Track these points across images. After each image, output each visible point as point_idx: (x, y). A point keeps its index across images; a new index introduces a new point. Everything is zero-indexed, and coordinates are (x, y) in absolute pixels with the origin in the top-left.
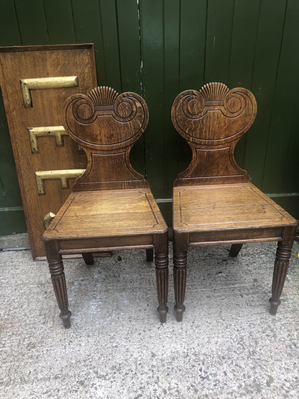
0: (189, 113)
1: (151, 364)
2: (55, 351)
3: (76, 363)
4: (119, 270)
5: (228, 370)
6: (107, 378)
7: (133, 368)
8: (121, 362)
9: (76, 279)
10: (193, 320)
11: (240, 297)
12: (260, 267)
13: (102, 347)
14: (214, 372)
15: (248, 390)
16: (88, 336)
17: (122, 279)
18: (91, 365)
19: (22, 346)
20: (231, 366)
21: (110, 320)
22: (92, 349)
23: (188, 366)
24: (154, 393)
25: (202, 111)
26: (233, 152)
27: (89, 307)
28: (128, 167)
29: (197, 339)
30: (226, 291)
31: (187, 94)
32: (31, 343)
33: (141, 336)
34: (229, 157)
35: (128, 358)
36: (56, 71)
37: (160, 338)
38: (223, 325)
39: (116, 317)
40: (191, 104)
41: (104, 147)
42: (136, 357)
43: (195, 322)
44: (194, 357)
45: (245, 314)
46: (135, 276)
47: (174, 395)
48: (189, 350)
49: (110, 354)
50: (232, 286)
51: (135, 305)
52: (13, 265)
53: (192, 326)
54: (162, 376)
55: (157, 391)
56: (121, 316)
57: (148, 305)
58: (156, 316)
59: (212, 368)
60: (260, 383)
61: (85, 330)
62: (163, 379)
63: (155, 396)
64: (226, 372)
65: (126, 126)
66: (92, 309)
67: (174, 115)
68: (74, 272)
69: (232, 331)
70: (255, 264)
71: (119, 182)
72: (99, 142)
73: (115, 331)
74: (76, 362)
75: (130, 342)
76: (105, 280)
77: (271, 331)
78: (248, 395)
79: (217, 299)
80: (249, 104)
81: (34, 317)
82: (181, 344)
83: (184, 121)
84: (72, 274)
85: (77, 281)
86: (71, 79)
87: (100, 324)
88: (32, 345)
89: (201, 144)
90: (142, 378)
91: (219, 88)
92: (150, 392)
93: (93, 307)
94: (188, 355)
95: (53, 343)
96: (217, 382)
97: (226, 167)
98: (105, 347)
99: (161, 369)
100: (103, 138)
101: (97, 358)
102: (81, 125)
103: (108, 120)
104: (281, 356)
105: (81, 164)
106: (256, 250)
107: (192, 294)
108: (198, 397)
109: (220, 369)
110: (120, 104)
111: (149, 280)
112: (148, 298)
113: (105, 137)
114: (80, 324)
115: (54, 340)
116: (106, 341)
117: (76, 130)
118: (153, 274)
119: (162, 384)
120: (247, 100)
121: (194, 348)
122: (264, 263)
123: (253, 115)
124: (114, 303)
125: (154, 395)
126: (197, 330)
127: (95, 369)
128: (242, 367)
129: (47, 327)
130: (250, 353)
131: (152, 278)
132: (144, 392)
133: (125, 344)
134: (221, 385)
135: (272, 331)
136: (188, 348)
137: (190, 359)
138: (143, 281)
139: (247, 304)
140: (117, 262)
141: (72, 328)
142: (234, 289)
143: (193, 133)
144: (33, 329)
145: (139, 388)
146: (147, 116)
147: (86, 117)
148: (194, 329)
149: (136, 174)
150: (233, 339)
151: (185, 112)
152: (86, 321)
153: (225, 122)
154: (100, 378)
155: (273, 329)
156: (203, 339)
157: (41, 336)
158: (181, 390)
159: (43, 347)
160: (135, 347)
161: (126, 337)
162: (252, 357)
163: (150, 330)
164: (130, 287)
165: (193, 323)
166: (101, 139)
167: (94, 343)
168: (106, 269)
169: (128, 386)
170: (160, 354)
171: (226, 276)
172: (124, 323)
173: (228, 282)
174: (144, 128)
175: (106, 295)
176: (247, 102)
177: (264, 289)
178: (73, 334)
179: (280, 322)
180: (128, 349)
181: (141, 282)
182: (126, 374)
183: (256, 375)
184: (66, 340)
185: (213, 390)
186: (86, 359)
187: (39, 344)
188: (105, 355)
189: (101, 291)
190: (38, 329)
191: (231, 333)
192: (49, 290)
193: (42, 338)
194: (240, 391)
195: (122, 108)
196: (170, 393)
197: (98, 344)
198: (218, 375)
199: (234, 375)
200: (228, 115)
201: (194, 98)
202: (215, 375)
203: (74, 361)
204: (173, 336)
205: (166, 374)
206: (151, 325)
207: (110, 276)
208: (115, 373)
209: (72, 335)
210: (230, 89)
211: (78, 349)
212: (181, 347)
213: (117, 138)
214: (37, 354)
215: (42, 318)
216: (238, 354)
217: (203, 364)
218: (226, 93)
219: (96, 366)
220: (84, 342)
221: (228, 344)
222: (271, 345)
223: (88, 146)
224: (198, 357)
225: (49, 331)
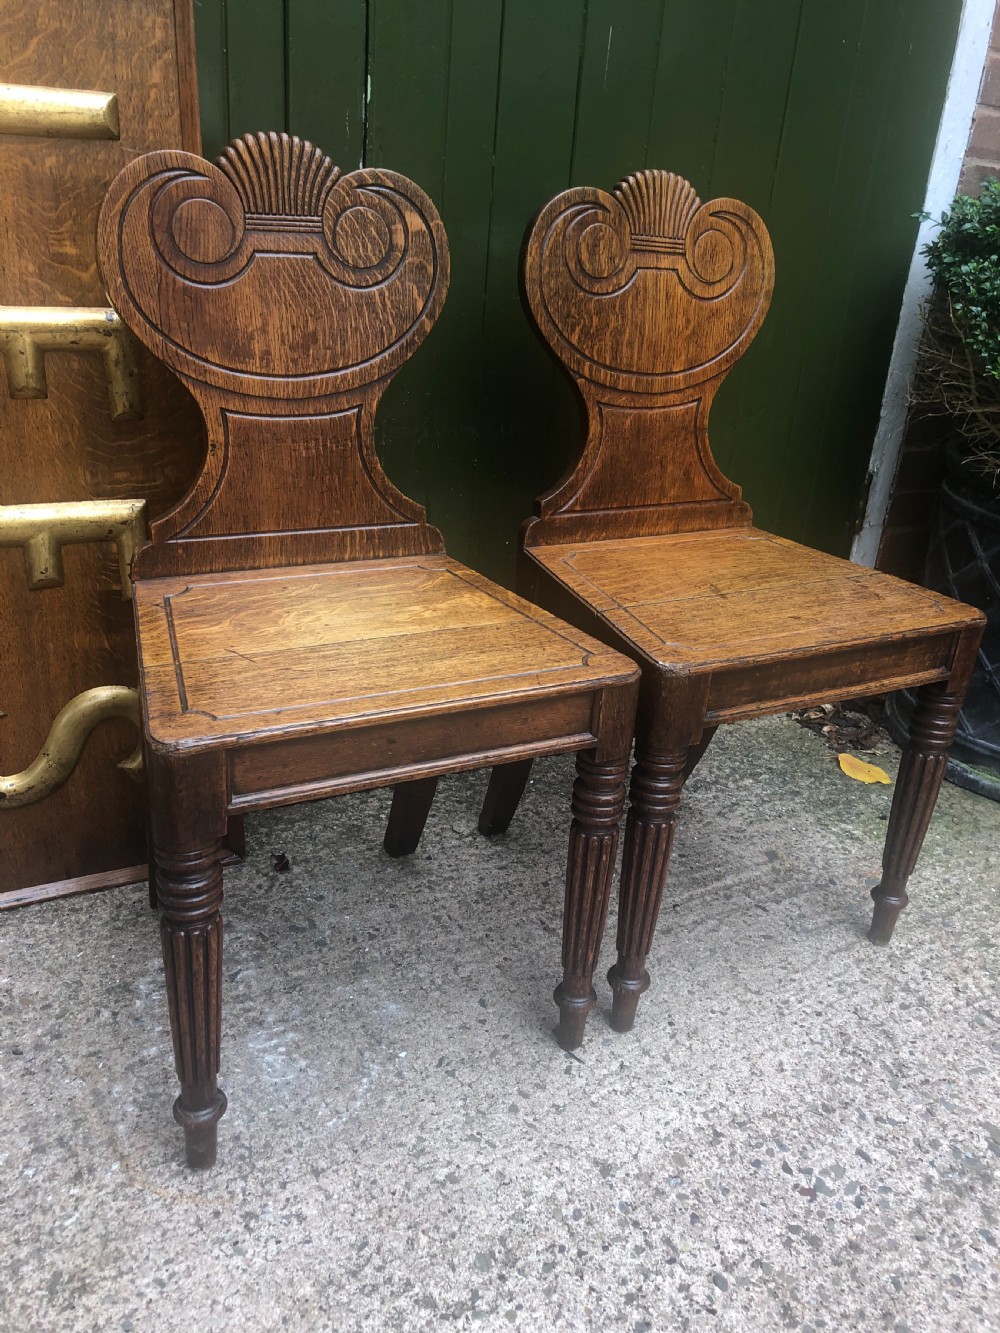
0: (583, 270)
1: (616, 1202)
2: (199, 1274)
3: (320, 1293)
4: (299, 903)
5: (864, 1142)
6: (485, 1307)
7: (561, 1236)
8: (502, 1229)
9: (134, 968)
10: (666, 1015)
11: (759, 911)
12: (760, 814)
13: (397, 1196)
14: (830, 1162)
15: (955, 1186)
16: (317, 1173)
17: (328, 932)
18: (389, 1281)
19: (19, 1301)
20: (865, 1128)
21: (368, 1090)
22: (359, 1216)
23: (740, 1171)
24: (686, 1298)
25: (622, 269)
26: (706, 422)
27: (252, 1060)
28: (368, 469)
29: (717, 1072)
30: (704, 901)
31: (578, 199)
32: (58, 1275)
33: (521, 1114)
34: (696, 438)
35: (520, 1204)
36: (18, 60)
37: (593, 1104)
38: (764, 1008)
39: (387, 1072)
40: (590, 242)
41: (279, 384)
42: (549, 1195)
43: (676, 1018)
44: (740, 1136)
45: (809, 961)
46: (376, 914)
47: (753, 1280)
48: (710, 1115)
49: (444, 1214)
50: (717, 884)
51: (434, 1012)
53: (673, 1036)
54: (678, 1229)
55: (693, 1289)
56: (405, 1063)
57: (482, 1003)
58: (535, 1035)
59: (817, 1152)
60: (973, 1155)
61: (290, 1151)
62: (690, 1242)
63: (696, 1307)
64: (864, 1149)
65: (367, 304)
66: (270, 1065)
67: (535, 275)
68: (112, 945)
69: (804, 1020)
70: (741, 810)
71: (333, 534)
72: (256, 364)
73: (413, 1123)
74: (319, 1288)
75: (494, 1146)
76: (262, 948)
77: (903, 990)
78: (967, 1202)
79: (696, 932)
80: (753, 256)
81: (12, 1167)
82: (676, 1104)
83: (566, 299)
84: (103, 953)
85: (143, 974)
86: (88, 104)
87: (338, 1112)
88: (71, 1280)
89: (615, 389)
90: (613, 1260)
91: (674, 191)
92: (672, 1301)
93: (269, 1058)
94: (717, 1134)
95: (173, 1247)
96: (858, 1191)
97: (687, 473)
98: (411, 1195)
99: (658, 1206)
100: (276, 349)
101: (401, 1247)
102: (186, 289)
103: (296, 275)
104: (977, 1056)
105: (120, 476)
106: (719, 769)
108: (831, 1257)
109: (842, 1148)
110: (348, 212)
111: (438, 919)
112: (469, 979)
113: (283, 341)
114: (252, 1137)
115: (169, 1234)
116: (401, 1168)
117: (163, 306)
118: (438, 895)
119: (695, 1256)
120: (749, 243)
121: (721, 1105)
122: (764, 801)
123: (762, 295)
124: (350, 1026)
125: (691, 1305)
126: (697, 1045)
127: (417, 1290)
128: (897, 1120)
129: (99, 1188)
130: (891, 1072)
131: (444, 907)
132: (651, 1310)
133: (481, 1159)
134: (877, 1197)
135: (906, 989)
136: (703, 1110)
137: (732, 1145)
138: (417, 925)
139: (793, 928)
140: (273, 879)
141: (223, 1164)
142: (728, 892)
143: (592, 347)
144: (38, 1218)
145: (623, 1300)
146: (443, 270)
147: (206, 254)
148: (687, 1044)
149: (397, 498)
150: (821, 1044)
151: (572, 265)
152: (270, 1120)
153: (686, 312)
154: (456, 1318)
155: (907, 984)
156: (733, 1066)
157: (93, 1232)
158: (768, 1258)
159: (130, 1276)
160: (525, 1159)
161: (469, 1132)
162: (904, 1082)
163: (541, 1087)
164: (377, 954)
165: (671, 1024)
166: (268, 353)
167: (357, 1193)
169: (582, 1309)
170: (626, 1158)
171: (681, 856)
172: (430, 1084)
173: (697, 875)
174: (431, 316)
175: (297, 1002)
176: (749, 250)
177: (813, 877)
178: (242, 1184)
179: (912, 961)
180: (501, 1174)
181: (409, 928)
182: (549, 1267)
183: (950, 1133)
184: (225, 1217)
185: (860, 1220)
186: (358, 1266)
187: (102, 1270)
188: (427, 1225)
189: (269, 993)
190: (63, 1208)
191: (801, 1026)
192: (26, 1040)
193: (105, 1239)
194: (937, 1197)
195: (354, 231)
196: (737, 1278)
197: (375, 1192)
198: (847, 1167)
199: (891, 1152)
200: (697, 291)
201: (600, 217)
202: (839, 1171)
203: (307, 1290)
204: (634, 1085)
205: (687, 1216)
206: (533, 1066)
207: (274, 931)
208: (502, 1278)
209: (244, 1191)
210: (703, 202)
211: (300, 1237)
212: (680, 1112)
213: (329, 348)
214: (117, 1312)
215: (52, 1158)
216: (861, 1084)
217: (782, 1147)
218: (691, 213)
219: (412, 1277)
220: (311, 1201)
221: (816, 1061)
222: (930, 1032)
223: (210, 379)
224: (750, 1128)
225: (120, 1204)
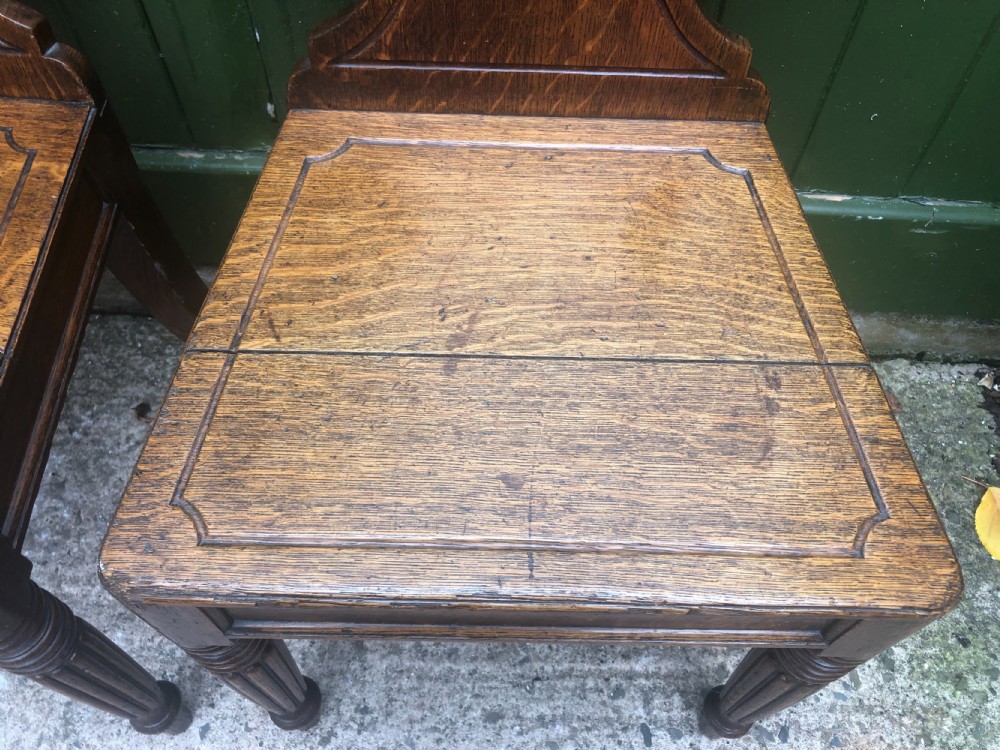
107: (427, 685)
168: (91, 471)
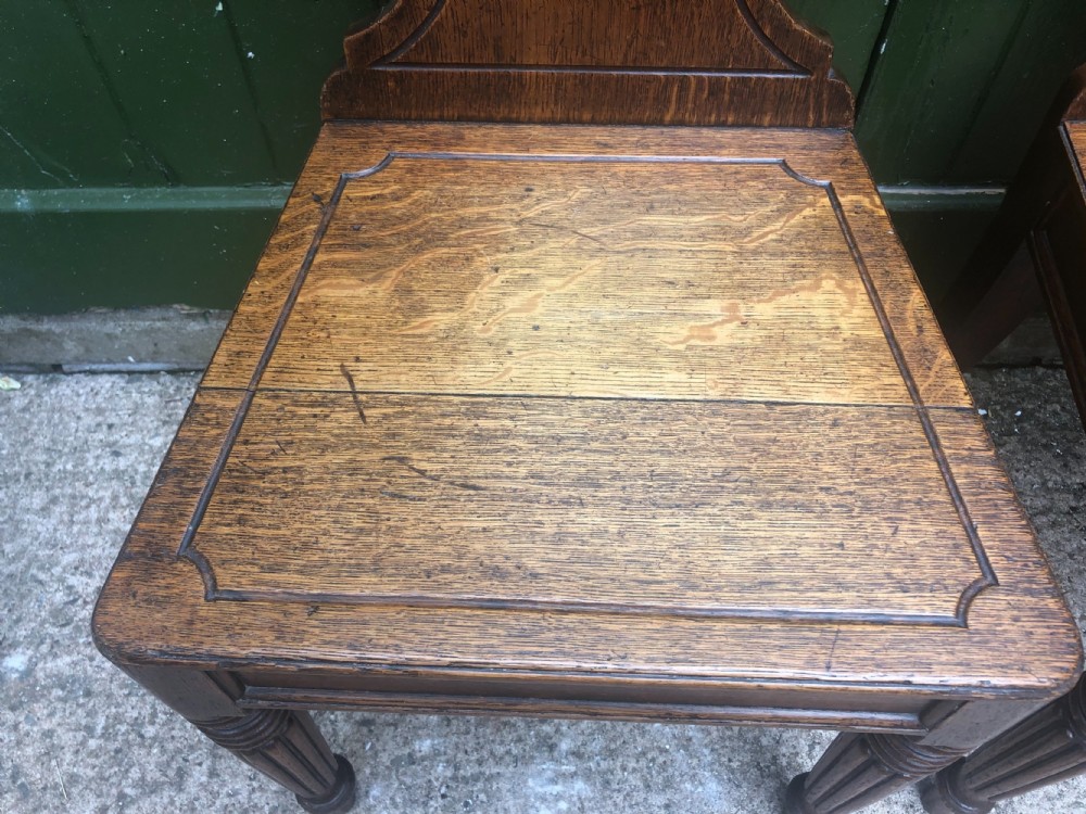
52: (118, 474)
